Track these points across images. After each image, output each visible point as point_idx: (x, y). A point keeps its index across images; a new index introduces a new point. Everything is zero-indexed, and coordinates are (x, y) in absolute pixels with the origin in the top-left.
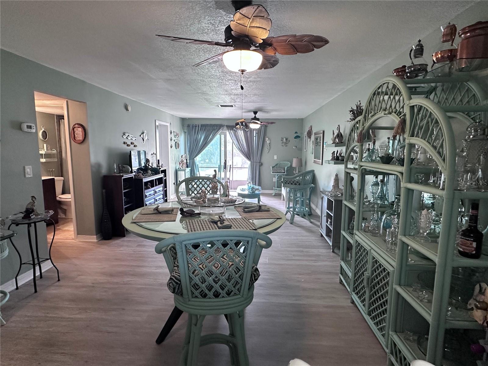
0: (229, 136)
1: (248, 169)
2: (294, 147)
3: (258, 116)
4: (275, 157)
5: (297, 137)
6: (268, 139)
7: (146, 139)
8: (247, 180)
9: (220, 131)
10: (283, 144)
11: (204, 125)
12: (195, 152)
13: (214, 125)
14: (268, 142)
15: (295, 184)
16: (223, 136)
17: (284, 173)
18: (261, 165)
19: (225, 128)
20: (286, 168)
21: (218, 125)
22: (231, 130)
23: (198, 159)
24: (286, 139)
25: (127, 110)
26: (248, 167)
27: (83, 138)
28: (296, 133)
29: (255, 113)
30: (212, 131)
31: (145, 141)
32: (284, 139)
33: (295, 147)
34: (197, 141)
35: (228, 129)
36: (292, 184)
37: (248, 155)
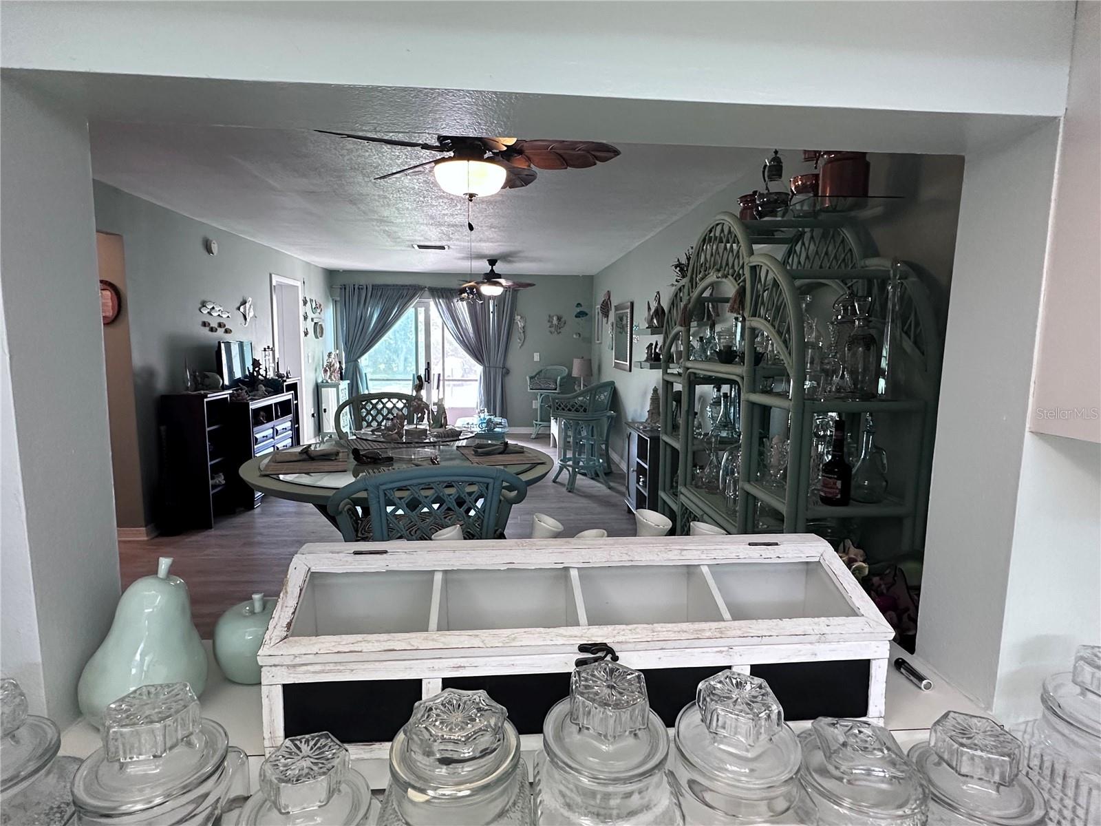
0: (434, 310)
1: (478, 383)
2: (575, 336)
3: (499, 268)
4: (537, 357)
5: (581, 314)
6: (519, 317)
7: (250, 315)
8: (475, 406)
9: (416, 301)
10: (553, 329)
11: (379, 286)
12: (360, 345)
13: (402, 286)
14: (520, 324)
15: (577, 410)
16: (421, 310)
17: (556, 389)
18: (506, 372)
19: (427, 293)
20: (558, 380)
21: (410, 285)
22: (439, 298)
23: (364, 361)
24: (559, 319)
25: (209, 251)
26: (478, 378)
27: (116, 312)
28: (579, 305)
29: (492, 262)
30: (399, 298)
31: (248, 320)
32: (555, 318)
33: (576, 334)
34: (364, 321)
35: (434, 297)
36: (569, 410)
37: (477, 350)
